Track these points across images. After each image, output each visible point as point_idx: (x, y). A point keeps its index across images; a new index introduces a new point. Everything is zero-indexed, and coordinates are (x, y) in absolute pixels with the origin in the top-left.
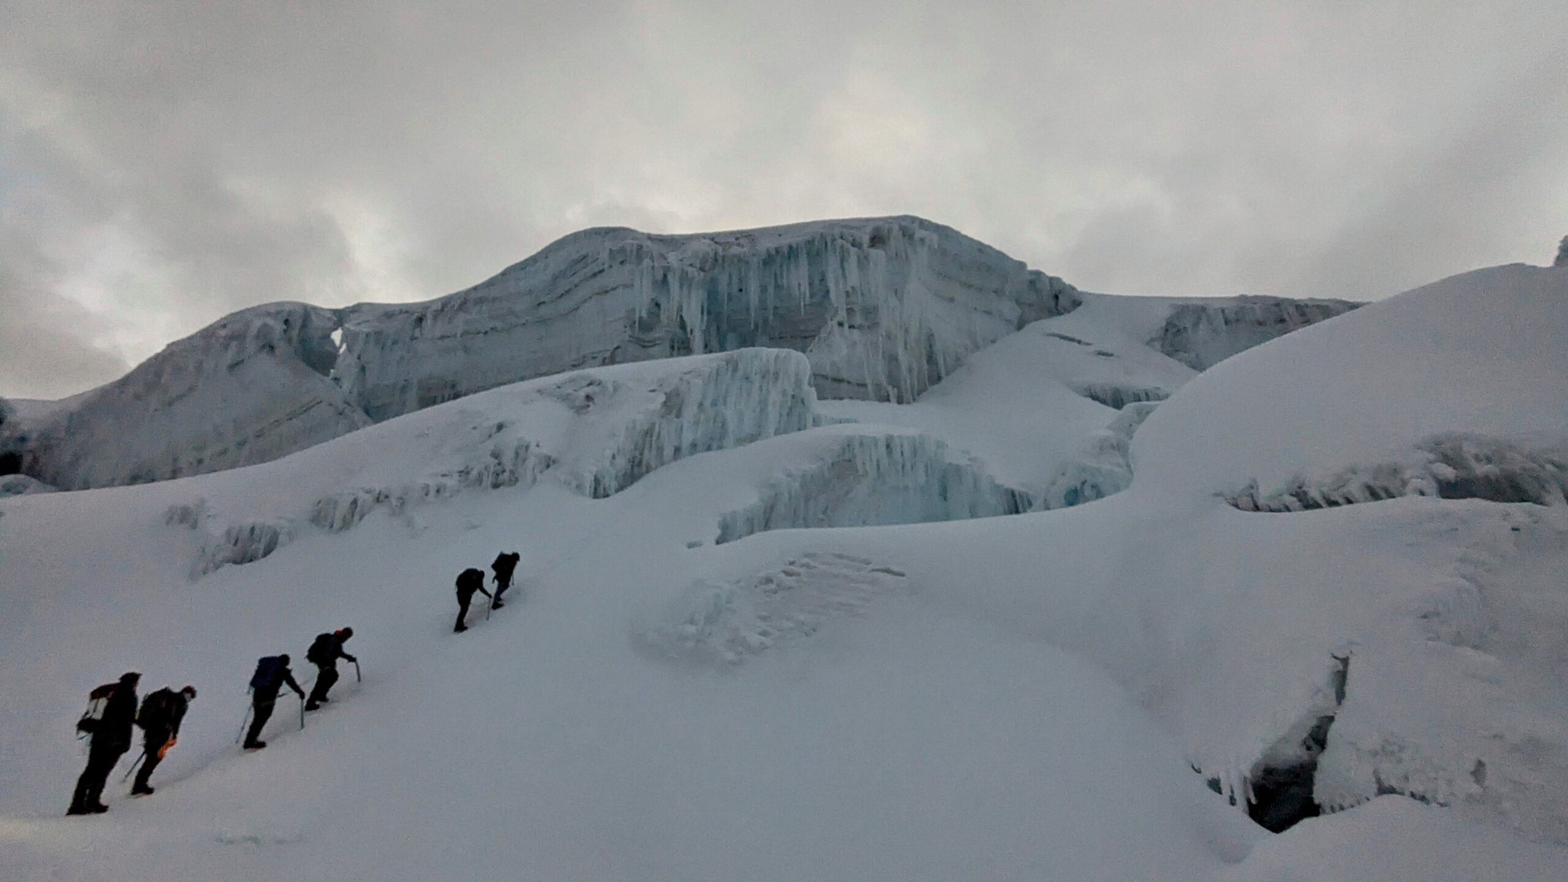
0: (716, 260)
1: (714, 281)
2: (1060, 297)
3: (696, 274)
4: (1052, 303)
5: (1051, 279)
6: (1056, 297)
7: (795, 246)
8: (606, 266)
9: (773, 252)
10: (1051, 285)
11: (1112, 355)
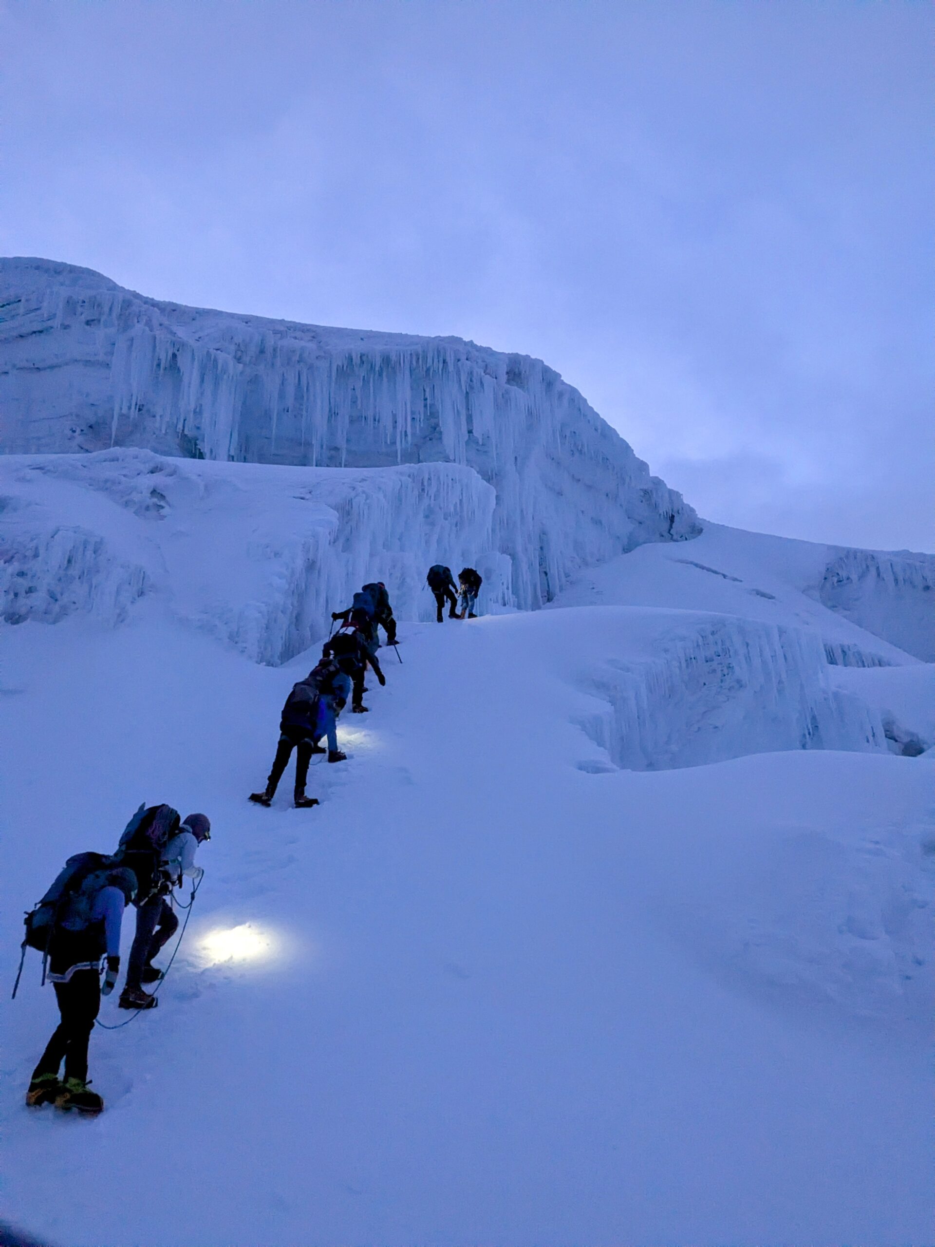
0: (262, 352)
1: (255, 380)
2: (676, 519)
3: (231, 363)
4: (665, 525)
5: (671, 492)
6: (672, 518)
7: (394, 358)
8: (56, 323)
9: (356, 360)
10: (671, 502)
11: (771, 598)
